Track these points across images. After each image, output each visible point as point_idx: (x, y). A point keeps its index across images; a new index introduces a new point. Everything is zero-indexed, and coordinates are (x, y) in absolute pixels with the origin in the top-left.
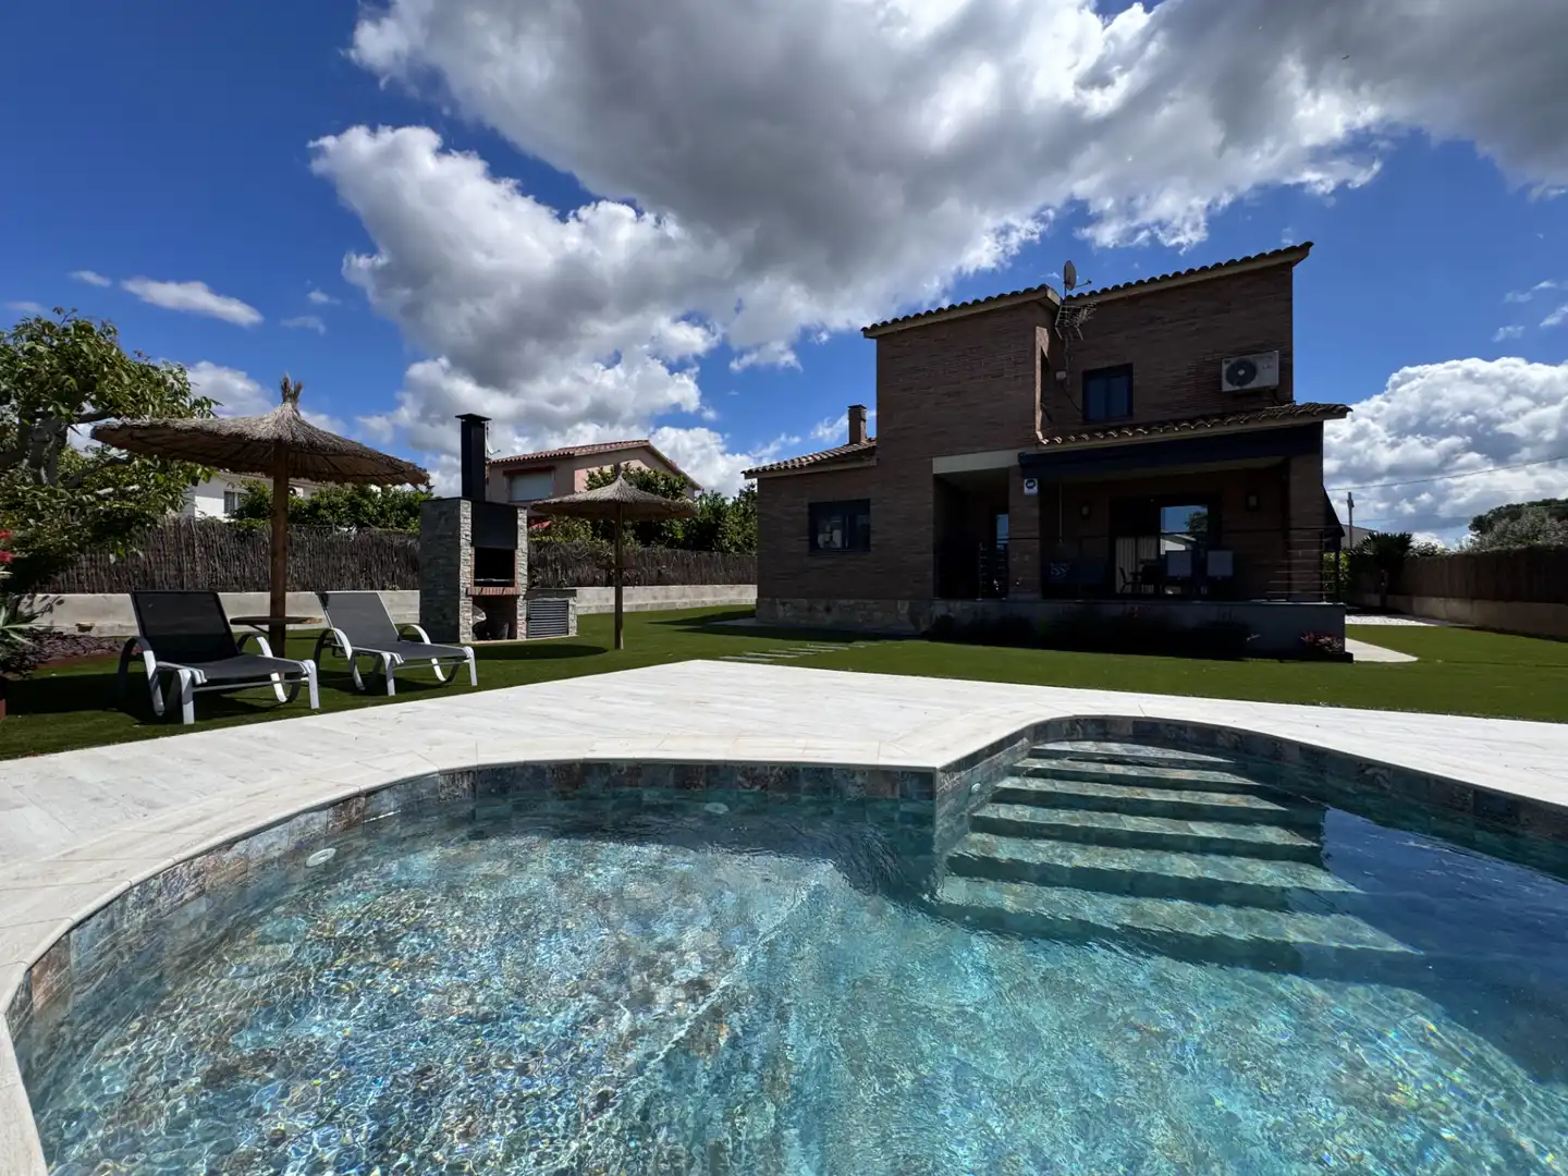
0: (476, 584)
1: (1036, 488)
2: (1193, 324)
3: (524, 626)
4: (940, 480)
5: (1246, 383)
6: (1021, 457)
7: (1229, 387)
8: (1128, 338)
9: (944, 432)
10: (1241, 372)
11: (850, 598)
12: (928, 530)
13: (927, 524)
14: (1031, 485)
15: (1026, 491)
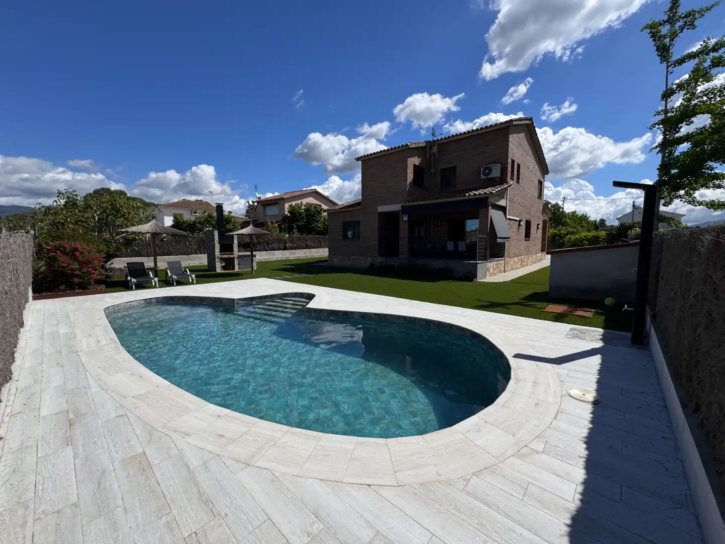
0: (221, 254)
1: (407, 218)
3: (238, 266)
4: (380, 214)
5: (488, 176)
6: (402, 206)
7: (483, 177)
8: (455, 156)
9: (382, 196)
10: (487, 171)
11: (354, 256)
12: (376, 232)
13: (376, 230)
14: (406, 216)
15: (404, 219)
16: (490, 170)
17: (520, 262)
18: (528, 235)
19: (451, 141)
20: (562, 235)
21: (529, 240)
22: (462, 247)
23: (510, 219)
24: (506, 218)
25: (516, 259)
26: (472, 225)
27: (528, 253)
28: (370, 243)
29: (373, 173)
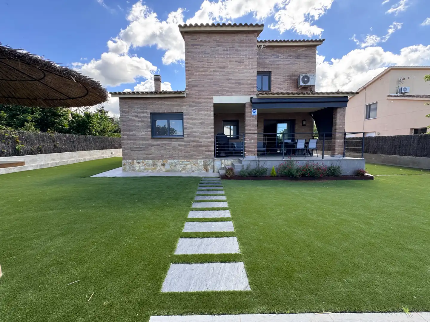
1: (256, 113)
2: (290, 60)
5: (307, 83)
7: (302, 84)
8: (270, 62)
9: (219, 84)
10: (306, 79)
11: (175, 159)
12: (211, 128)
13: (210, 125)
14: (255, 111)
15: (252, 114)
28: (201, 142)
29: (205, 52)
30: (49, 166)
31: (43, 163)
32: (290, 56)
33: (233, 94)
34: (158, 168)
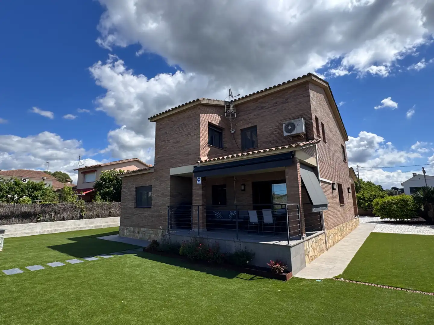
1: (200, 181)
2: (276, 108)
4: (172, 177)
5: (291, 132)
6: (195, 168)
7: (285, 134)
8: (255, 115)
9: (173, 158)
10: (290, 128)
11: (145, 228)
12: (168, 199)
13: (168, 196)
14: (199, 180)
15: (197, 183)
16: (294, 127)
17: (340, 234)
18: (341, 200)
19: (250, 101)
20: (366, 199)
21: (343, 205)
22: (268, 217)
23: (322, 182)
24: (319, 180)
25: (335, 230)
26: (279, 190)
27: (345, 220)
28: (161, 212)
29: (166, 133)
30: (102, 227)
31: (98, 224)
32: (276, 103)
33: (183, 164)
34: (136, 235)
